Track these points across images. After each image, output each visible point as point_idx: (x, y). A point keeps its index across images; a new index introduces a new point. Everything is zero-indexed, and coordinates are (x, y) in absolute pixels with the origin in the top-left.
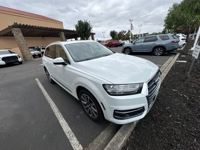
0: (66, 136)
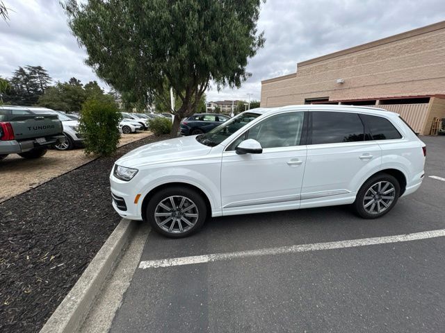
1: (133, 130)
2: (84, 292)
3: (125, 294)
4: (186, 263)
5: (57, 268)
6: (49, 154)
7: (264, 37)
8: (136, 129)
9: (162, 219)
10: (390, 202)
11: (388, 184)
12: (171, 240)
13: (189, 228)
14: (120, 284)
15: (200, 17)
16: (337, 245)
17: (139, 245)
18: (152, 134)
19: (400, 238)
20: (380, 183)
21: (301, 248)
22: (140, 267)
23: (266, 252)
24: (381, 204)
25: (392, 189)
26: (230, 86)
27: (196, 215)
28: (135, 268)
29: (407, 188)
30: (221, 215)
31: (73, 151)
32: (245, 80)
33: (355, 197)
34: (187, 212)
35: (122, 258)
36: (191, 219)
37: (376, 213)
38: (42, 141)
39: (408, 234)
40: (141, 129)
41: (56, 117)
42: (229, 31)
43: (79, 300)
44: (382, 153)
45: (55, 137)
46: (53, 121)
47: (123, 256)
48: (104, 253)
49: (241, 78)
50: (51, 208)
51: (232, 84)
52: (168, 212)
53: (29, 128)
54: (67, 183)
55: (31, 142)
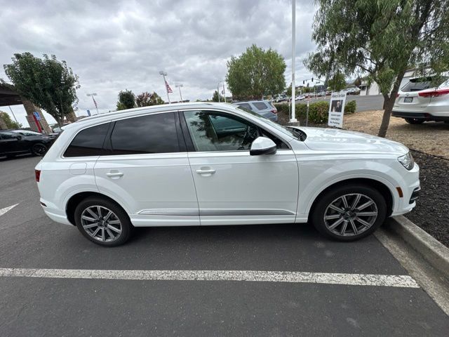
0: (371, 287)
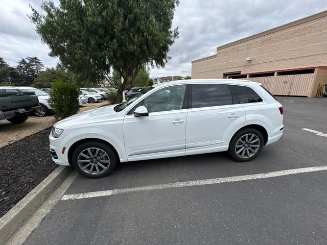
1: (96, 101)
2: (12, 217)
3: (44, 218)
4: (95, 196)
5: (3, 200)
6: (30, 120)
7: (178, 30)
8: (98, 99)
9: (85, 164)
10: (257, 149)
11: (253, 135)
12: (91, 180)
13: (104, 171)
14: (44, 211)
15: (125, 19)
16: (209, 182)
17: (67, 184)
18: (109, 103)
19: (259, 176)
20: (246, 135)
21: (181, 184)
22: (62, 199)
23: (156, 187)
24: (250, 151)
25: (257, 139)
26: (157, 66)
27: (108, 161)
28: (58, 200)
29: (269, 139)
30: (127, 161)
31: (48, 117)
32: (167, 62)
33: (228, 146)
34: (102, 159)
35: (52, 193)
36: (106, 165)
37: (247, 157)
38: (22, 111)
39: (267, 172)
40: (102, 99)
41: (33, 93)
42: (149, 27)
43: (5, 223)
44: (245, 113)
45: (33, 107)
46: (31, 96)
47: (54, 191)
48: (38, 190)
49: (164, 61)
50: (18, 158)
51: (158, 65)
52: (88, 159)
53: (12, 102)
54: (36, 140)
55: (13, 111)
